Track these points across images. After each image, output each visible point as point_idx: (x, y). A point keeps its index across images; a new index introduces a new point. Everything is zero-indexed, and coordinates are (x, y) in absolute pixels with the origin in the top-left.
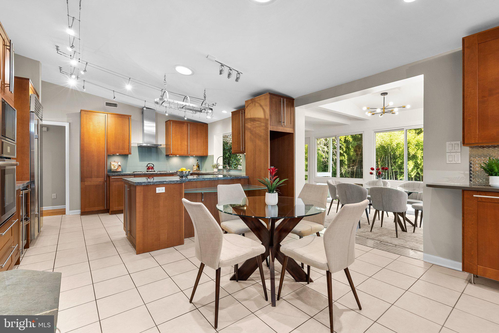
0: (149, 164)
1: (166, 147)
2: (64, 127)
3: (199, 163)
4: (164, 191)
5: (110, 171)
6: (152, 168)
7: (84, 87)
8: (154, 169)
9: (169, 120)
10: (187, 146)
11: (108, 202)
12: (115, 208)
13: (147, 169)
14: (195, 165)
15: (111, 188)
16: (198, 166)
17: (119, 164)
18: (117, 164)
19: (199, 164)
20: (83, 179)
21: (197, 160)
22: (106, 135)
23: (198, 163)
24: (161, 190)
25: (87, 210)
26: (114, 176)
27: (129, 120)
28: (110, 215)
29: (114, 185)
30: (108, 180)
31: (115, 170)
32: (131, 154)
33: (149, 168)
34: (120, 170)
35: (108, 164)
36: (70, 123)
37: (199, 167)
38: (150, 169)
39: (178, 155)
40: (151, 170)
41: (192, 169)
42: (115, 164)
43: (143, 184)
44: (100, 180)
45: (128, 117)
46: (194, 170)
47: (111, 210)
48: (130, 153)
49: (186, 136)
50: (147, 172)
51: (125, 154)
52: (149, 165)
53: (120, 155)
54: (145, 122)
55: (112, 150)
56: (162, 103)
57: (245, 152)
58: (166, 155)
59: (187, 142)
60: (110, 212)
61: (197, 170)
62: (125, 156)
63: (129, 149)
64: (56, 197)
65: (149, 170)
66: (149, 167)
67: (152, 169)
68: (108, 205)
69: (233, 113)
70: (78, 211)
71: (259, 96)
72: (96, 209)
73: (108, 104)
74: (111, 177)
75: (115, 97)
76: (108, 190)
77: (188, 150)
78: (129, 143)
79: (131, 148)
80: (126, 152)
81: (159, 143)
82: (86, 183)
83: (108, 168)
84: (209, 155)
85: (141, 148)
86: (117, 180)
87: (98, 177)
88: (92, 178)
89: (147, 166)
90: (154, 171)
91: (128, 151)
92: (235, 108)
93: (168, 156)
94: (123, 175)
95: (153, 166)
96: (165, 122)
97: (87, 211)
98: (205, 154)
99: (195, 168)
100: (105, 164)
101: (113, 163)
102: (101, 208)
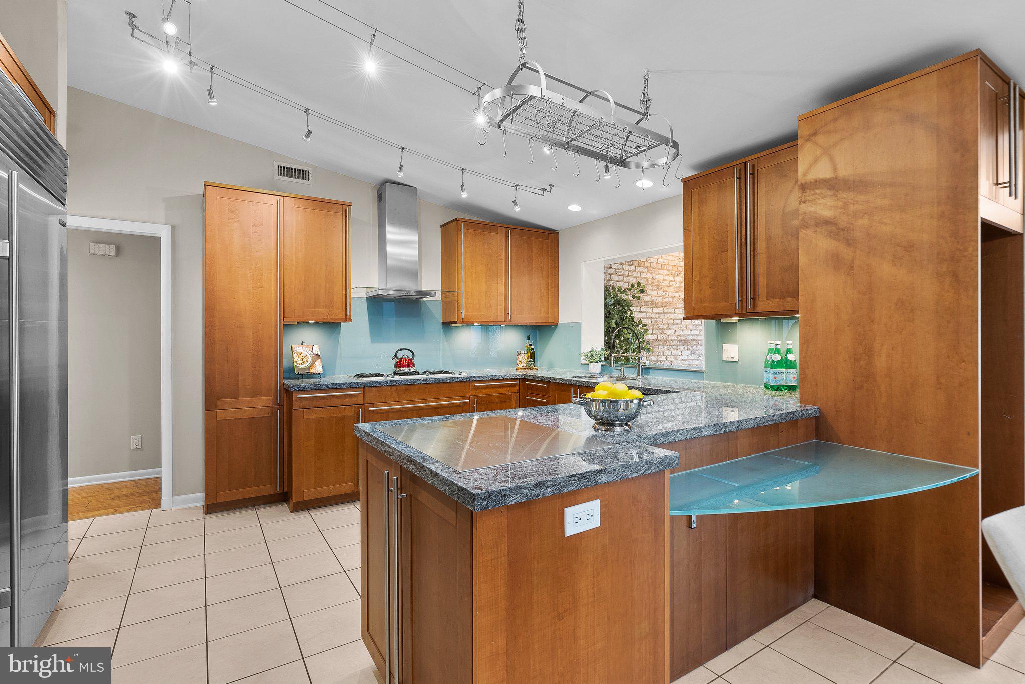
0: (401, 350)
1: (444, 300)
2: (157, 240)
3: (532, 347)
4: (596, 523)
5: (291, 372)
6: (410, 363)
7: (210, 91)
8: (414, 366)
9: (456, 220)
10: (505, 296)
11: (285, 470)
12: (309, 494)
13: (396, 366)
14: (522, 352)
15: (294, 430)
16: (531, 353)
17: (316, 350)
18: (310, 352)
19: (532, 349)
20: (211, 402)
21: (528, 338)
22: (281, 263)
23: (530, 345)
24: (584, 517)
25: (222, 497)
26: (304, 390)
27: (344, 217)
28: (294, 516)
29: (305, 419)
30: (285, 403)
31: (305, 369)
32: (351, 320)
33: (399, 364)
34: (318, 368)
35: (286, 350)
36: (173, 229)
37: (532, 356)
38: (403, 367)
39: (476, 322)
40: (406, 370)
41: (514, 363)
42: (306, 351)
43: (513, 500)
44: (263, 403)
45: (344, 208)
46: (520, 366)
47: (295, 499)
48: (348, 319)
49: (501, 266)
50: (396, 373)
51: (331, 321)
52: (400, 355)
53: (317, 324)
54: (389, 228)
55: (296, 309)
56: (502, 120)
57: (797, 312)
58: (443, 323)
59: (505, 285)
60: (292, 504)
61: (528, 367)
62: (331, 326)
63: (344, 306)
64: (140, 444)
65: (402, 369)
66: (401, 359)
67: (409, 366)
68: (285, 480)
69: (687, 183)
70: (198, 499)
71: (862, 94)
72: (252, 492)
73: (284, 171)
74: (294, 394)
75: (309, 133)
76: (285, 434)
77: (506, 309)
78: (344, 287)
79: (350, 302)
80: (338, 314)
81: (425, 287)
82: (222, 415)
83: (286, 363)
84: (560, 321)
85: (376, 303)
86: (312, 404)
87: (256, 393)
88: (237, 397)
89: (396, 356)
90: (417, 373)
91: (342, 311)
92: (695, 167)
93: (447, 325)
94: (331, 386)
95: (411, 356)
96: (442, 226)
97: (223, 500)
98: (550, 321)
99: (524, 359)
100: (277, 352)
101: (298, 349)
102: (267, 490)
